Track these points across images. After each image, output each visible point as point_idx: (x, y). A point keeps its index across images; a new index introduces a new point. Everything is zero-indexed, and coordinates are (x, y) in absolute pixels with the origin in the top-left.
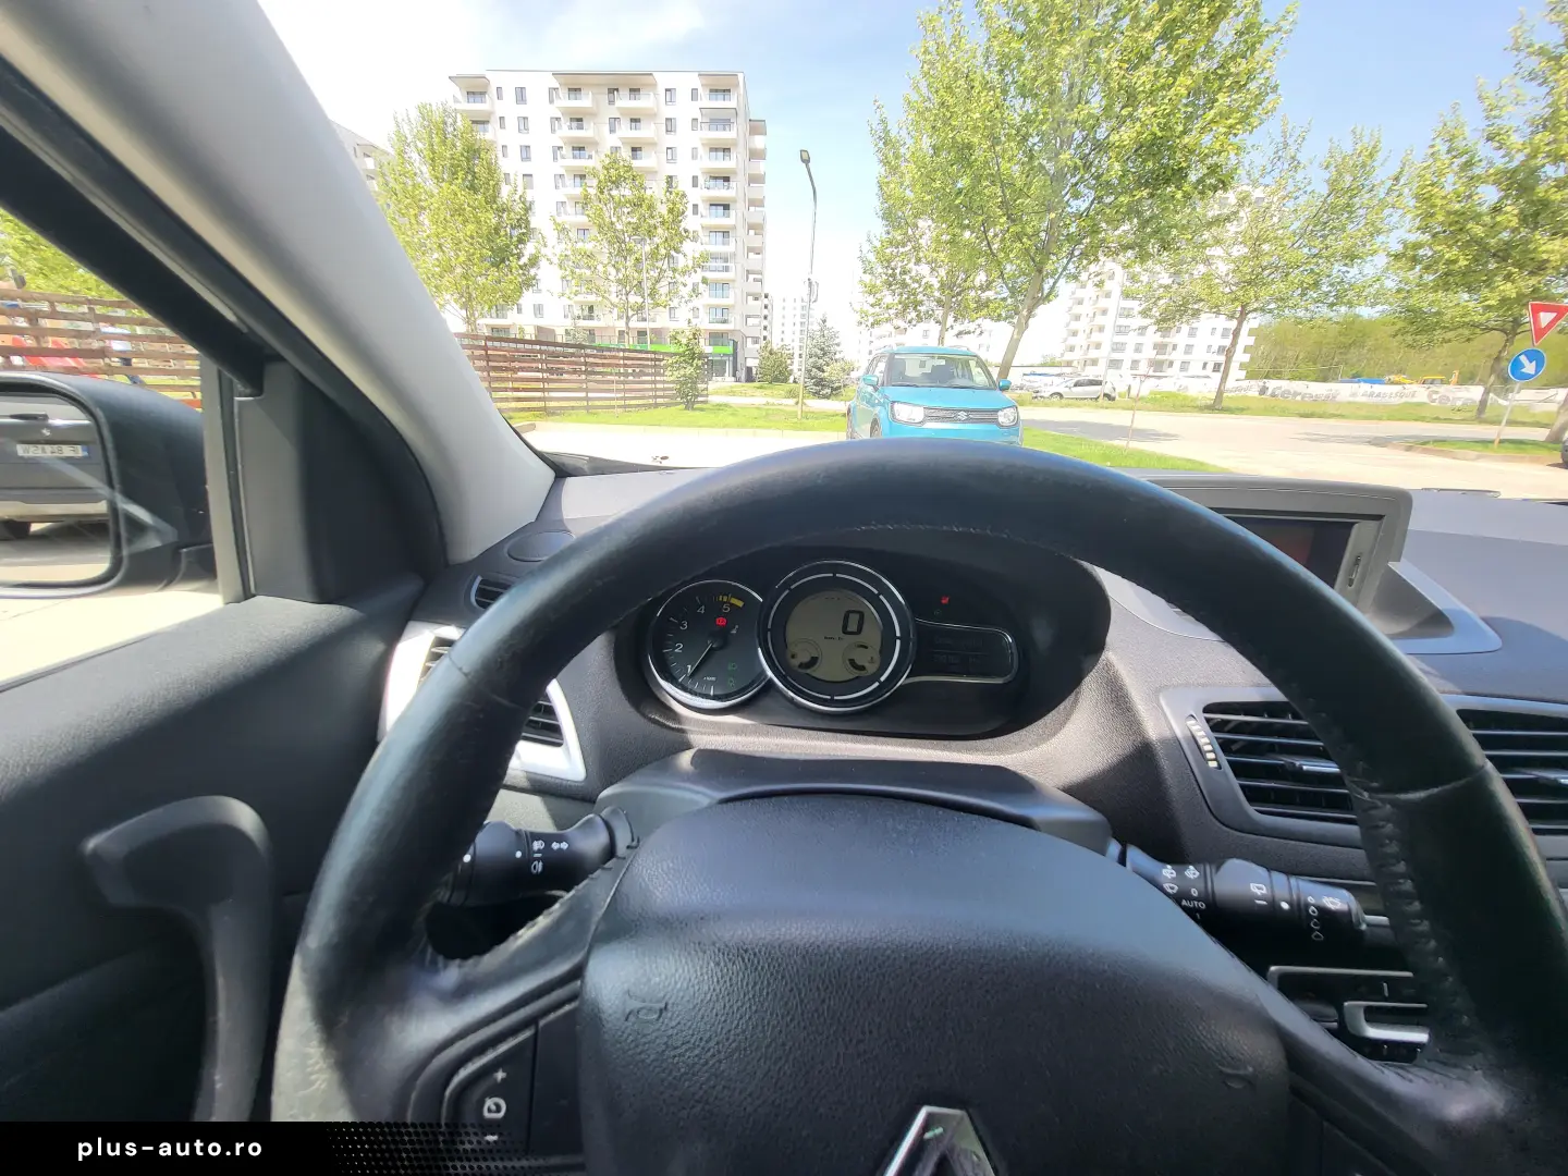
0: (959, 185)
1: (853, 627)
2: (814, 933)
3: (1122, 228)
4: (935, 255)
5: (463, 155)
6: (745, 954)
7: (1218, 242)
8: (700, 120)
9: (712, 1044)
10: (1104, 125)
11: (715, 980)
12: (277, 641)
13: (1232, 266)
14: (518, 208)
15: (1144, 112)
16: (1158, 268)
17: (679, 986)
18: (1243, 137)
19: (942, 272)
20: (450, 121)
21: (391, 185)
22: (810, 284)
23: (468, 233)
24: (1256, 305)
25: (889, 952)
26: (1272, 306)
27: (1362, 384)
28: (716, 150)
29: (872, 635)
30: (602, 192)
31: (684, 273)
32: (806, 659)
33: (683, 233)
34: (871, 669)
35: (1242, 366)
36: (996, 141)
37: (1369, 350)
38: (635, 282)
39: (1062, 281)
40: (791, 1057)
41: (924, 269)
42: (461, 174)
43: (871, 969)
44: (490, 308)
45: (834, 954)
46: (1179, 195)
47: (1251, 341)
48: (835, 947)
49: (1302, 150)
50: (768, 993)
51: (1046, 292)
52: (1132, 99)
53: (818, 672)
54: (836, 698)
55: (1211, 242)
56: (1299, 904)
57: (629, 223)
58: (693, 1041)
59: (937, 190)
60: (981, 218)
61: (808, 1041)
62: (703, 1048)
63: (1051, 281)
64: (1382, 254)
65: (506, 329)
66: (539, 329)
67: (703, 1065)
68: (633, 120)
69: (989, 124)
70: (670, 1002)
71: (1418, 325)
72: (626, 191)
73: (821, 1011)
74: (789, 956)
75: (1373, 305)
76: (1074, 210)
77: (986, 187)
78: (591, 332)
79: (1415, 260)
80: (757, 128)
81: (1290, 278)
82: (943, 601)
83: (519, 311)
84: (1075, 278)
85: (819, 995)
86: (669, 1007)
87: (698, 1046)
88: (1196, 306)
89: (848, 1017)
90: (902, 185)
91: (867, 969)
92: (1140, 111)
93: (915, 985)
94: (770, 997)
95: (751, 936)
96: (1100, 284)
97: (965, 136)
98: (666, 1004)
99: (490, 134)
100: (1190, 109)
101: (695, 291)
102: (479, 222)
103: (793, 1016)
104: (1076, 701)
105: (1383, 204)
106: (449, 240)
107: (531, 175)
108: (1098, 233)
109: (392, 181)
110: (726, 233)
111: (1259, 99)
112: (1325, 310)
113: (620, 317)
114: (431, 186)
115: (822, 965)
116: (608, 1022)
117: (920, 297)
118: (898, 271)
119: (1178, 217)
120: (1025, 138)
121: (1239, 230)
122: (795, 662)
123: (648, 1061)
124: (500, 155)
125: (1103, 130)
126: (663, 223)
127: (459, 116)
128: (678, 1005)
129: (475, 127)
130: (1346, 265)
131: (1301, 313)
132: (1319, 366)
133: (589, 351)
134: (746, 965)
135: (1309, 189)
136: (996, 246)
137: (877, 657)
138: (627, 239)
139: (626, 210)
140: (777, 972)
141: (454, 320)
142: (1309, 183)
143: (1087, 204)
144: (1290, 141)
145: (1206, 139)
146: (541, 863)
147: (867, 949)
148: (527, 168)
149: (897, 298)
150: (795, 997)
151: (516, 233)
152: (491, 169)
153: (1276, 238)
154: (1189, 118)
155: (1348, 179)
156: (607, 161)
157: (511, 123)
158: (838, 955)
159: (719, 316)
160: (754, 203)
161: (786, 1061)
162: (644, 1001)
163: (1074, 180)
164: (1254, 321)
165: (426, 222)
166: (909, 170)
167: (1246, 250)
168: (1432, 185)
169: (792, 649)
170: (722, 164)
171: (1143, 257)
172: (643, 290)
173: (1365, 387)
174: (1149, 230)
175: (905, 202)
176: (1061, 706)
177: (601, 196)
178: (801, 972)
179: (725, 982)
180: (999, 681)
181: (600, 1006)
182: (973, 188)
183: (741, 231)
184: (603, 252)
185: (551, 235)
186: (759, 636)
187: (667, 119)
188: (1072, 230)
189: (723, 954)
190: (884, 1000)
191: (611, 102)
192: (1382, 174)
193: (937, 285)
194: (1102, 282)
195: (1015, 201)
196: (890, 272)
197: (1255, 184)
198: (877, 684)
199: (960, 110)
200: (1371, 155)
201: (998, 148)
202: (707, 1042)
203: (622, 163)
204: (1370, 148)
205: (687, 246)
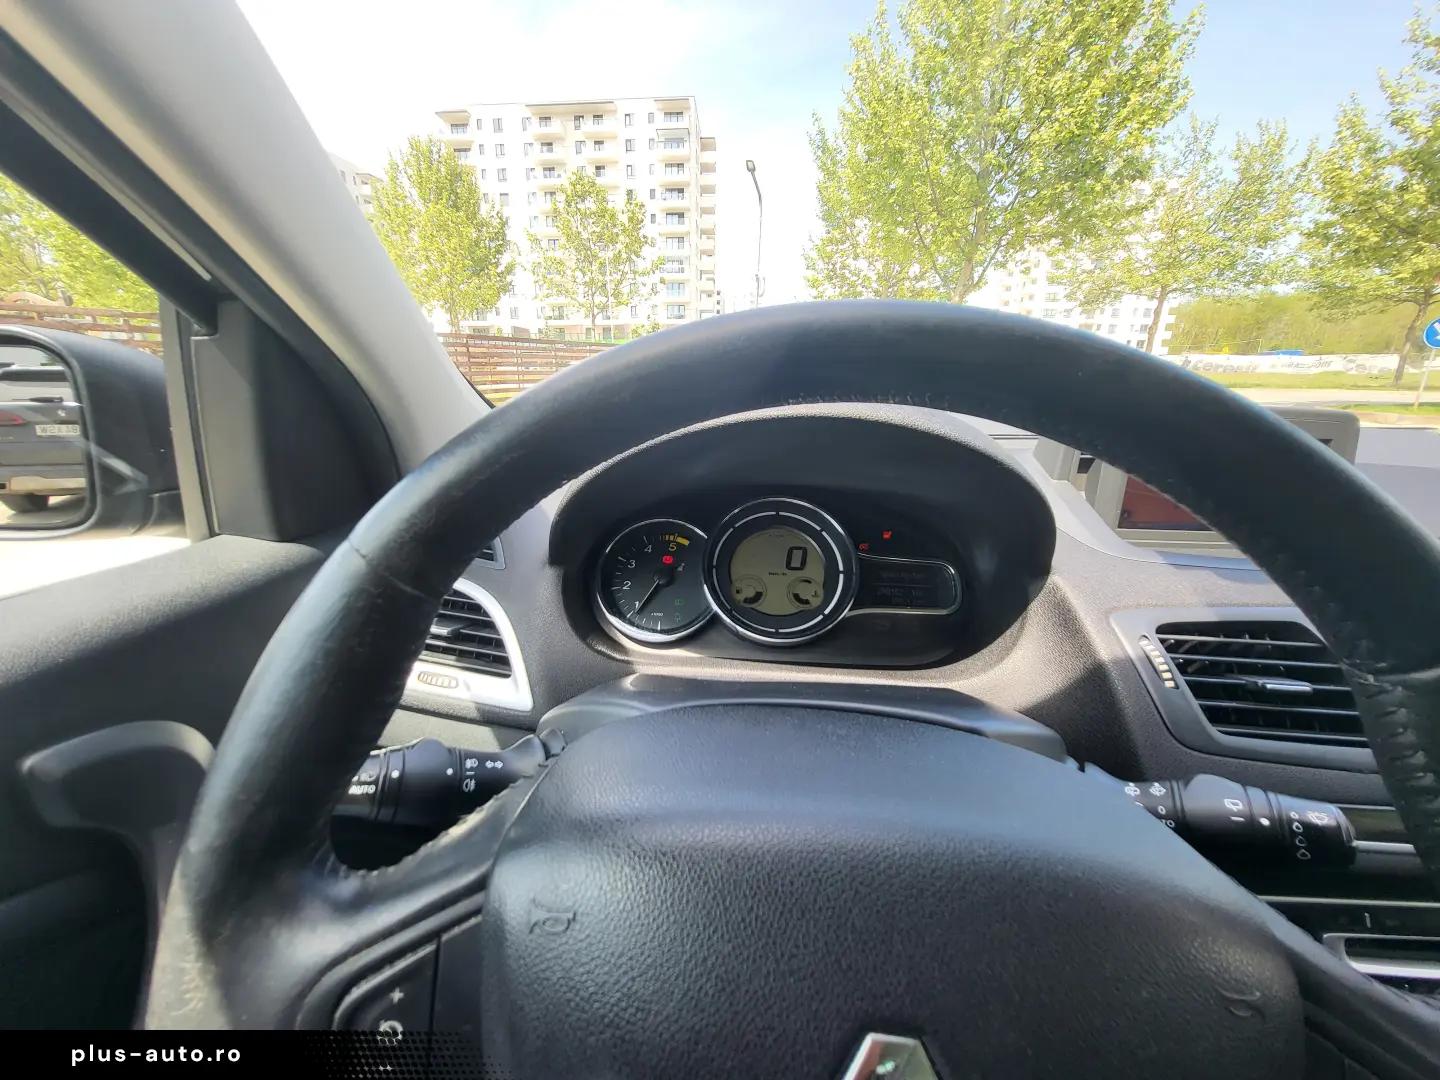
0: (892, 186)
1: (796, 563)
2: (741, 834)
3: (1045, 220)
4: (871, 250)
5: (446, 178)
6: (664, 858)
7: (1136, 229)
8: (656, 140)
9: (624, 959)
10: (1025, 126)
11: (630, 886)
12: (234, 574)
13: (1150, 251)
14: (496, 222)
15: (1063, 112)
16: (1080, 255)
17: (589, 894)
18: (1155, 130)
19: (879, 266)
20: (435, 150)
21: (385, 207)
22: (758, 279)
23: (452, 246)
24: (1175, 286)
25: (825, 855)
26: (1191, 286)
27: (1281, 356)
28: (672, 165)
29: (815, 570)
30: (569, 206)
31: (643, 274)
32: (751, 594)
33: (642, 240)
34: (815, 602)
35: (1164, 343)
36: (925, 145)
37: (1286, 325)
38: (600, 284)
39: (991, 269)
40: (714, 975)
41: (862, 264)
42: (445, 194)
43: (805, 873)
44: (472, 312)
45: (764, 858)
46: (1098, 187)
47: (1172, 319)
48: (765, 849)
49: (1213, 143)
50: (687, 902)
51: (976, 279)
52: (1050, 102)
53: (764, 606)
54: (781, 631)
55: (1129, 228)
56: (1280, 819)
57: (594, 232)
58: (603, 956)
59: (872, 191)
60: (913, 215)
61: (733, 957)
62: (615, 964)
63: (980, 269)
64: (1296, 234)
65: (486, 329)
66: (515, 329)
67: (615, 984)
68: (596, 143)
69: (918, 130)
70: (581, 910)
71: (1333, 297)
72: (590, 204)
73: (748, 920)
74: (712, 859)
75: (1287, 283)
76: (1000, 204)
77: (917, 187)
78: (561, 330)
79: (1327, 238)
80: (707, 144)
81: (1206, 260)
82: (885, 536)
83: (498, 314)
84: (1003, 265)
85: (746, 904)
86: (578, 918)
87: (609, 962)
88: (1118, 289)
89: (779, 928)
90: (840, 189)
91: (800, 874)
92: (1058, 112)
93: (857, 892)
94: (691, 904)
95: (670, 838)
96: (1026, 271)
97: (896, 142)
98: (575, 914)
99: (470, 160)
100: (1105, 109)
101: (653, 290)
102: (460, 236)
103: (716, 927)
104: (1022, 628)
105: (1292, 189)
106: (435, 253)
107: (507, 194)
108: (1021, 223)
109: (386, 203)
110: (681, 239)
111: (1170, 95)
112: (1241, 288)
113: (587, 316)
114: (420, 206)
115: (750, 869)
116: (510, 934)
117: (859, 289)
118: (838, 266)
119: (1097, 207)
120: (951, 142)
121: (1156, 218)
122: (740, 597)
123: (555, 979)
124: (479, 175)
125: (1025, 131)
126: (624, 231)
127: (443, 144)
128: (588, 914)
129: (456, 154)
130: (1259, 246)
131: (1218, 292)
132: (1238, 341)
133: (559, 346)
134: (664, 870)
135: (1221, 178)
136: (928, 240)
137: (821, 592)
138: (592, 246)
139: (591, 221)
140: (699, 877)
141: (439, 321)
142: (1221, 173)
143: (1011, 199)
144: (1200, 136)
145: (1123, 134)
146: (473, 781)
147: (801, 852)
148: (504, 188)
149: (838, 290)
150: (718, 905)
151: (493, 245)
152: (472, 190)
153: (1191, 224)
154: (1105, 116)
155: (1258, 166)
156: (574, 178)
157: (490, 150)
158: (768, 858)
159: (676, 313)
160: (705, 211)
161: (708, 980)
162: (550, 911)
163: (998, 178)
164: (1174, 301)
165: (416, 238)
166: (846, 173)
167: (1164, 236)
168: (1341, 168)
169: (737, 585)
170: (675, 177)
171: (1067, 244)
172: (605, 292)
173: (1285, 359)
174: (1071, 220)
175: (843, 203)
176: (1008, 632)
177: (569, 210)
178: (726, 876)
179: (641, 888)
180: (944, 612)
181: (505, 917)
182: (906, 187)
183: (694, 238)
184: (570, 258)
185: (525, 244)
186: (704, 571)
187: (627, 141)
188: (998, 222)
189: (639, 857)
190: (820, 909)
191: (577, 128)
192: (1291, 161)
193: (874, 277)
194: (1028, 269)
195: (944, 198)
196: (831, 267)
197: (1168, 175)
198: (821, 617)
199: (891, 119)
200: (1279, 146)
201: (927, 152)
202: (620, 957)
203: (586, 180)
204: (1277, 138)
205: (646, 251)
